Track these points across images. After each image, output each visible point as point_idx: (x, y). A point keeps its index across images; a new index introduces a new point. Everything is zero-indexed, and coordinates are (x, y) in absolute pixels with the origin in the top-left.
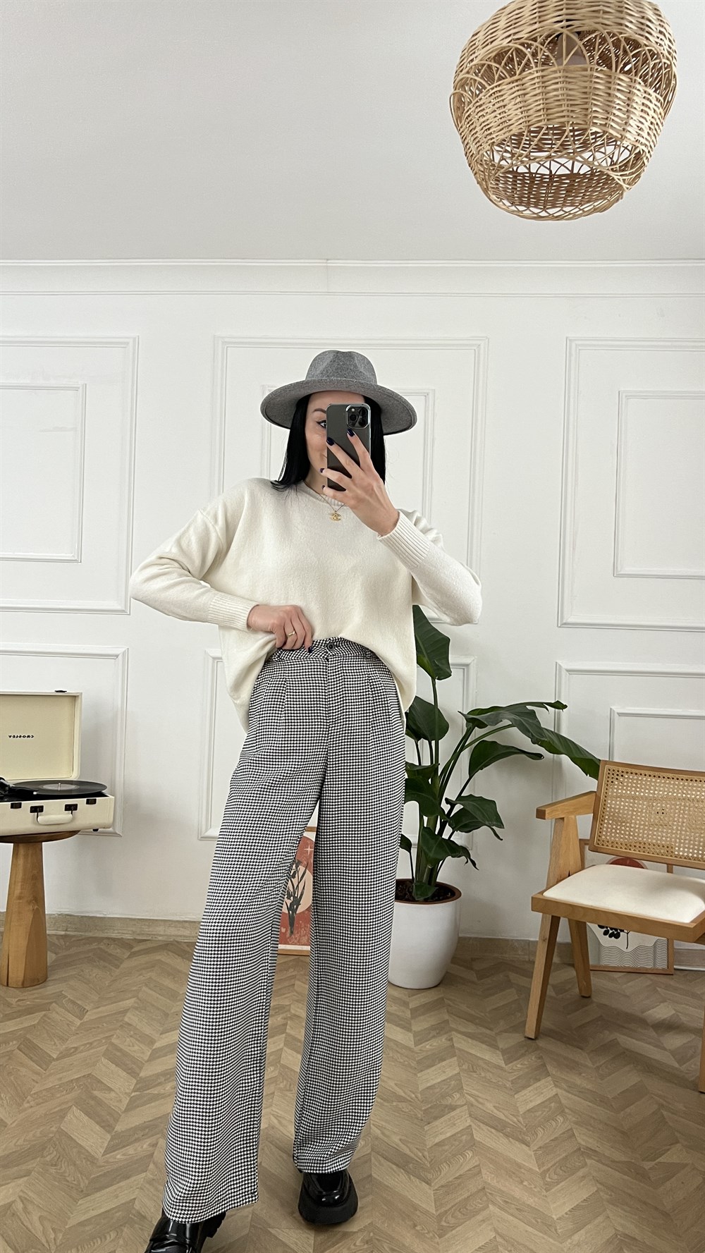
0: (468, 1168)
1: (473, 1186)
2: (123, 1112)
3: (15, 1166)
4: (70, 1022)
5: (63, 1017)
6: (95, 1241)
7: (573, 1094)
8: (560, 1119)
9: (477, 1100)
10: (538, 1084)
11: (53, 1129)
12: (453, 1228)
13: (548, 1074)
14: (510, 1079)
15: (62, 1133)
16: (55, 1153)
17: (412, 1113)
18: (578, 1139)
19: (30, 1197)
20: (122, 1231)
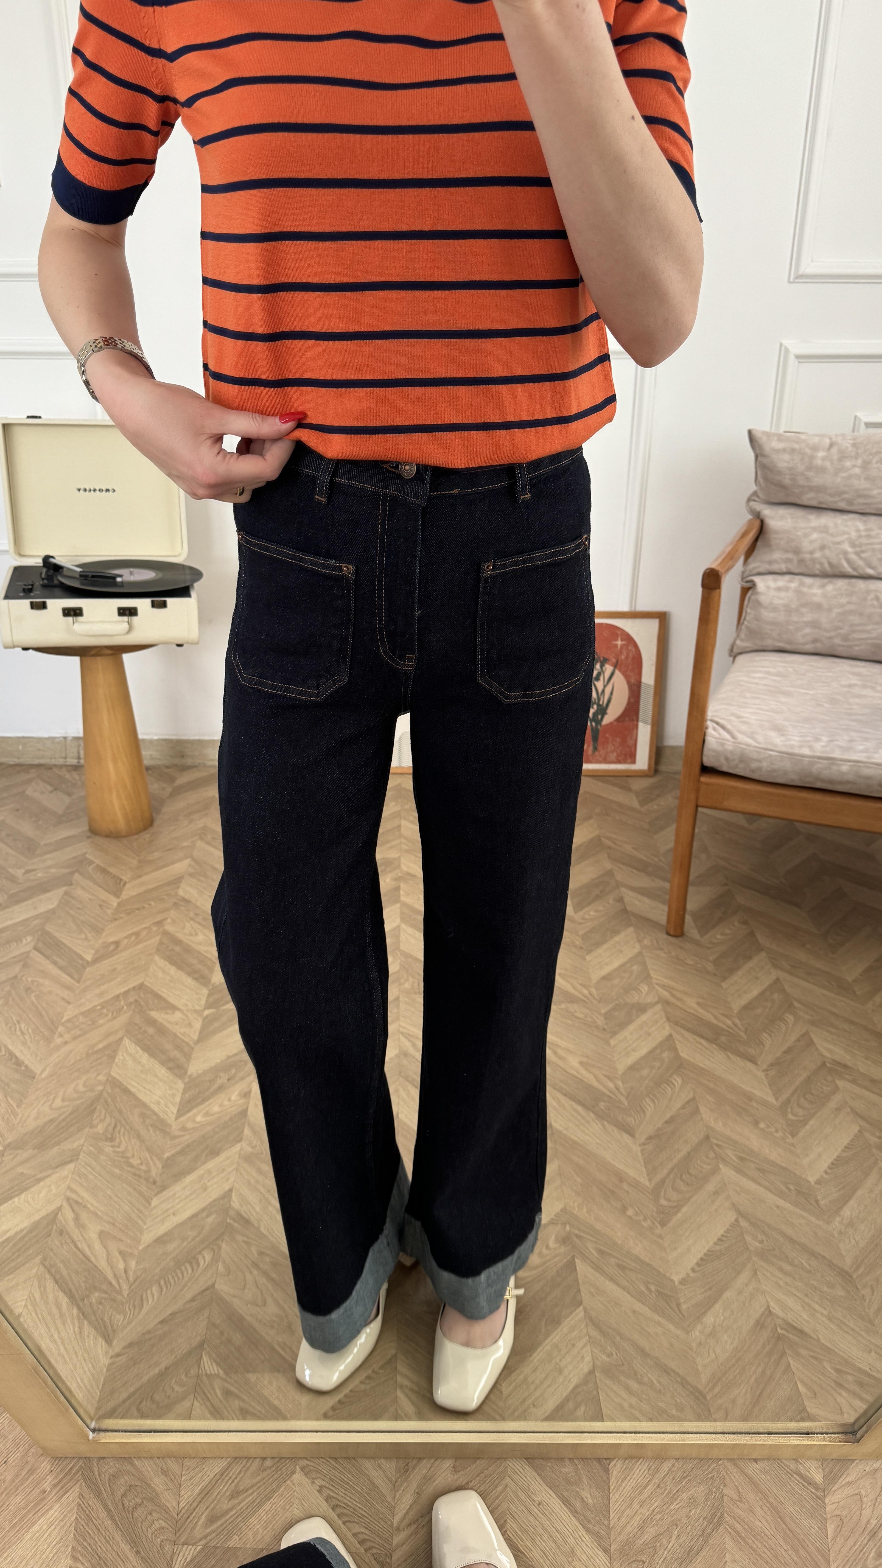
0: (678, 1105)
1: (692, 1135)
2: (195, 1044)
3: (54, 1146)
4: (102, 901)
5: (92, 895)
6: (183, 1268)
7: (798, 977)
8: (790, 1018)
9: (673, 995)
10: (750, 965)
11: (101, 1077)
13: (760, 948)
14: (712, 958)
15: (115, 1083)
16: (108, 1119)
17: (589, 1019)
18: (818, 1046)
19: (83, 1198)
20: (220, 1248)
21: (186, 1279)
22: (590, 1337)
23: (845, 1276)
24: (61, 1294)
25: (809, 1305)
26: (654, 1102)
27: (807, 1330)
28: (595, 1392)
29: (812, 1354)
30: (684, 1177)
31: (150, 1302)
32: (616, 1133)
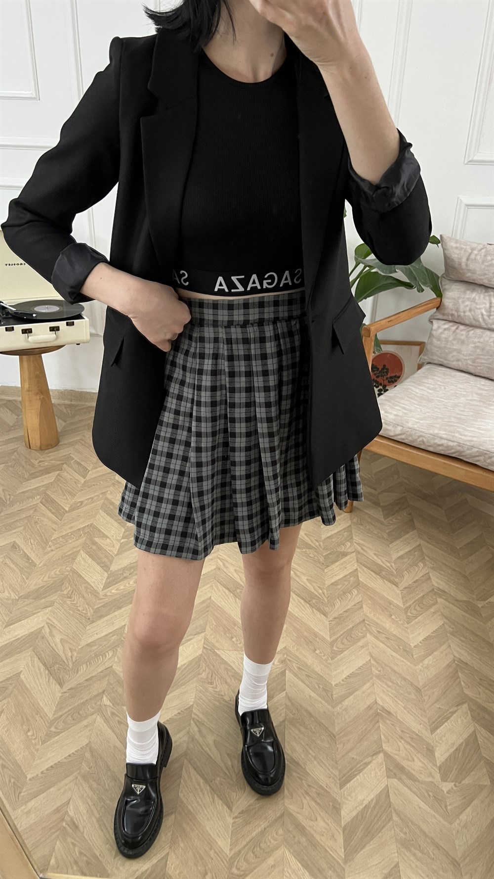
0: (353, 604)
1: (357, 618)
2: (115, 556)
3: (42, 599)
4: (77, 480)
5: (73, 477)
6: (98, 658)
7: (430, 544)
8: (421, 565)
9: (362, 549)
10: (407, 536)
11: (68, 568)
12: (342, 652)
13: (414, 528)
14: (387, 531)
15: (74, 571)
16: (70, 588)
17: (316, 558)
18: (432, 581)
19: (54, 623)
20: (117, 650)
21: (99, 662)
22: (286, 705)
23: (418, 690)
24: (41, 665)
25: (396, 701)
26: (341, 602)
27: (392, 711)
28: (283, 730)
29: (391, 723)
30: (348, 638)
31: (82, 671)
32: (318, 614)
